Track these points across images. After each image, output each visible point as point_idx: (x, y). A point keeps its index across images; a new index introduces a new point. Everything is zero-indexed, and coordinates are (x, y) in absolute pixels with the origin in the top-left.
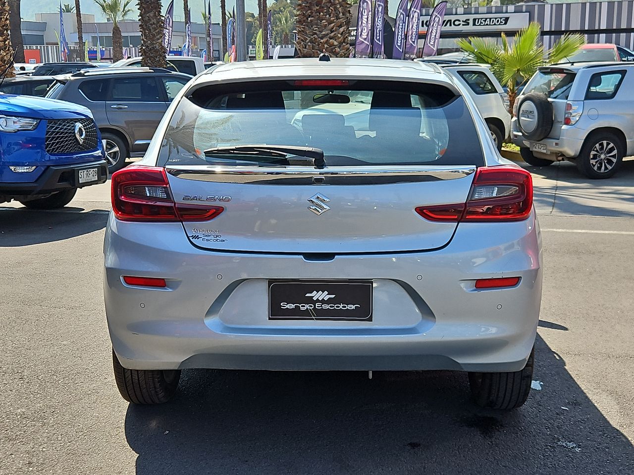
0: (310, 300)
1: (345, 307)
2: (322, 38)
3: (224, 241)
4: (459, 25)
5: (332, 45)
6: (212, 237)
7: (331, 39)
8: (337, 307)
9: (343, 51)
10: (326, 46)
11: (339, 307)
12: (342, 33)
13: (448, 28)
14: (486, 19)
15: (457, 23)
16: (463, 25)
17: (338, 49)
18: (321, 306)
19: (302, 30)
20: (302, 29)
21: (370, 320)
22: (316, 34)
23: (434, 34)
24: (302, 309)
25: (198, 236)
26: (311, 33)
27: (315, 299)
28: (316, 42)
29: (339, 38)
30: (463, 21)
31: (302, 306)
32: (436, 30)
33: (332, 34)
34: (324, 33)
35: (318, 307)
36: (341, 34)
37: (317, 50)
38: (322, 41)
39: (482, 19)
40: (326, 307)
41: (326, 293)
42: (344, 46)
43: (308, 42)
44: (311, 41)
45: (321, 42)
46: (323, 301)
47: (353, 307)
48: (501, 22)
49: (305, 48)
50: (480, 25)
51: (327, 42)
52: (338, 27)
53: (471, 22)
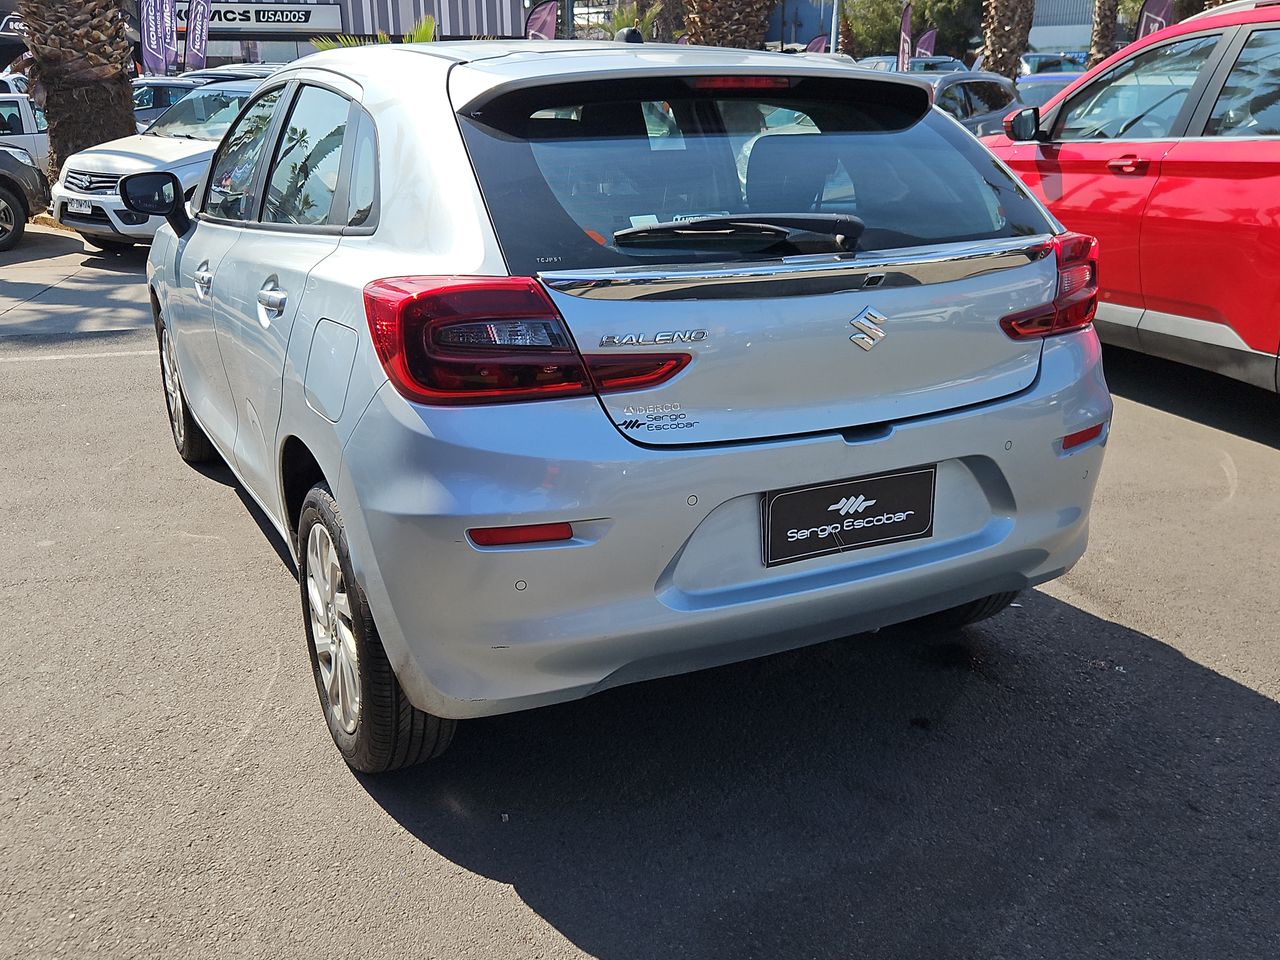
0: (837, 517)
1: (890, 518)
2: (76, 27)
3: (692, 425)
4: (234, 19)
5: (97, 41)
6: (667, 421)
7: (94, 29)
8: (878, 521)
9: (119, 52)
10: (86, 42)
11: (881, 520)
12: (112, 19)
13: (216, 24)
14: (276, 12)
15: (230, 16)
16: (240, 20)
17: (109, 49)
18: (853, 525)
19: (34, 12)
20: (34, 10)
21: (929, 534)
22: (62, 19)
23: (198, 32)
24: (822, 535)
25: (637, 421)
26: (53, 18)
27: (842, 513)
28: (66, 34)
29: (108, 28)
30: (239, 14)
31: (821, 531)
32: (200, 27)
33: (95, 21)
34: (78, 18)
35: (847, 526)
36: (110, 22)
37: (68, 48)
38: (77, 32)
39: (268, 11)
40: (860, 524)
41: (862, 497)
42: (118, 43)
43: (51, 34)
44: (56, 32)
45: (75, 35)
46: (857, 515)
47: (902, 516)
48: (299, 18)
49: (45, 44)
50: (267, 21)
51: (87, 35)
52: (102, 8)
53: (252, 15)
